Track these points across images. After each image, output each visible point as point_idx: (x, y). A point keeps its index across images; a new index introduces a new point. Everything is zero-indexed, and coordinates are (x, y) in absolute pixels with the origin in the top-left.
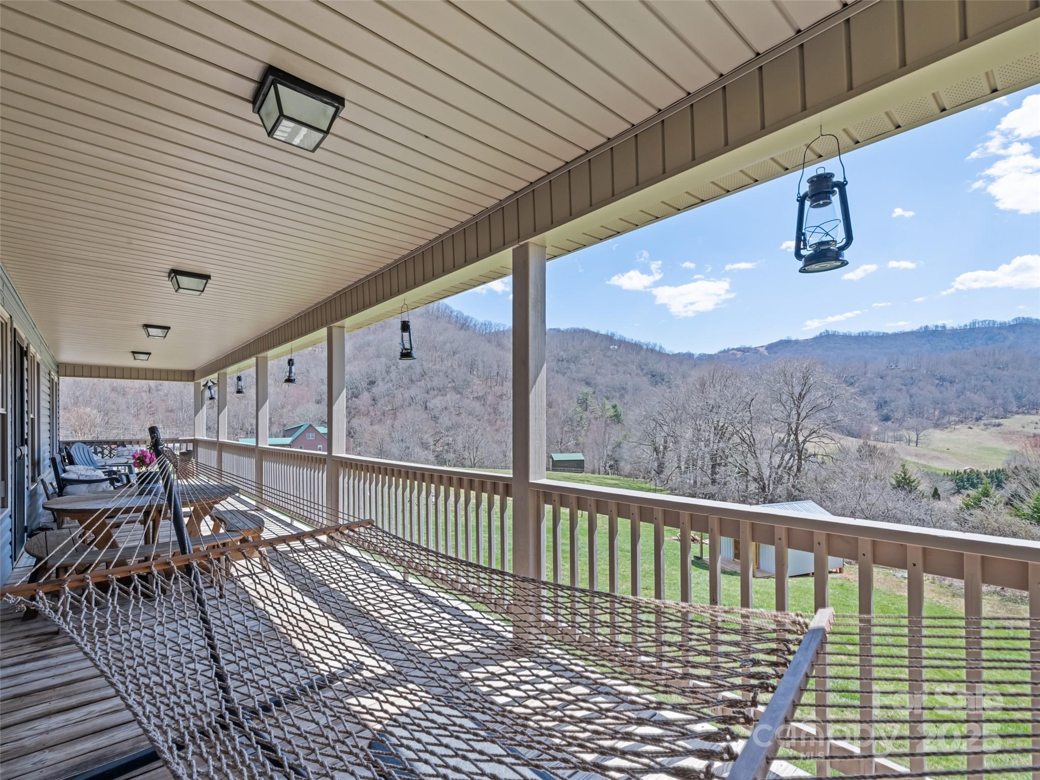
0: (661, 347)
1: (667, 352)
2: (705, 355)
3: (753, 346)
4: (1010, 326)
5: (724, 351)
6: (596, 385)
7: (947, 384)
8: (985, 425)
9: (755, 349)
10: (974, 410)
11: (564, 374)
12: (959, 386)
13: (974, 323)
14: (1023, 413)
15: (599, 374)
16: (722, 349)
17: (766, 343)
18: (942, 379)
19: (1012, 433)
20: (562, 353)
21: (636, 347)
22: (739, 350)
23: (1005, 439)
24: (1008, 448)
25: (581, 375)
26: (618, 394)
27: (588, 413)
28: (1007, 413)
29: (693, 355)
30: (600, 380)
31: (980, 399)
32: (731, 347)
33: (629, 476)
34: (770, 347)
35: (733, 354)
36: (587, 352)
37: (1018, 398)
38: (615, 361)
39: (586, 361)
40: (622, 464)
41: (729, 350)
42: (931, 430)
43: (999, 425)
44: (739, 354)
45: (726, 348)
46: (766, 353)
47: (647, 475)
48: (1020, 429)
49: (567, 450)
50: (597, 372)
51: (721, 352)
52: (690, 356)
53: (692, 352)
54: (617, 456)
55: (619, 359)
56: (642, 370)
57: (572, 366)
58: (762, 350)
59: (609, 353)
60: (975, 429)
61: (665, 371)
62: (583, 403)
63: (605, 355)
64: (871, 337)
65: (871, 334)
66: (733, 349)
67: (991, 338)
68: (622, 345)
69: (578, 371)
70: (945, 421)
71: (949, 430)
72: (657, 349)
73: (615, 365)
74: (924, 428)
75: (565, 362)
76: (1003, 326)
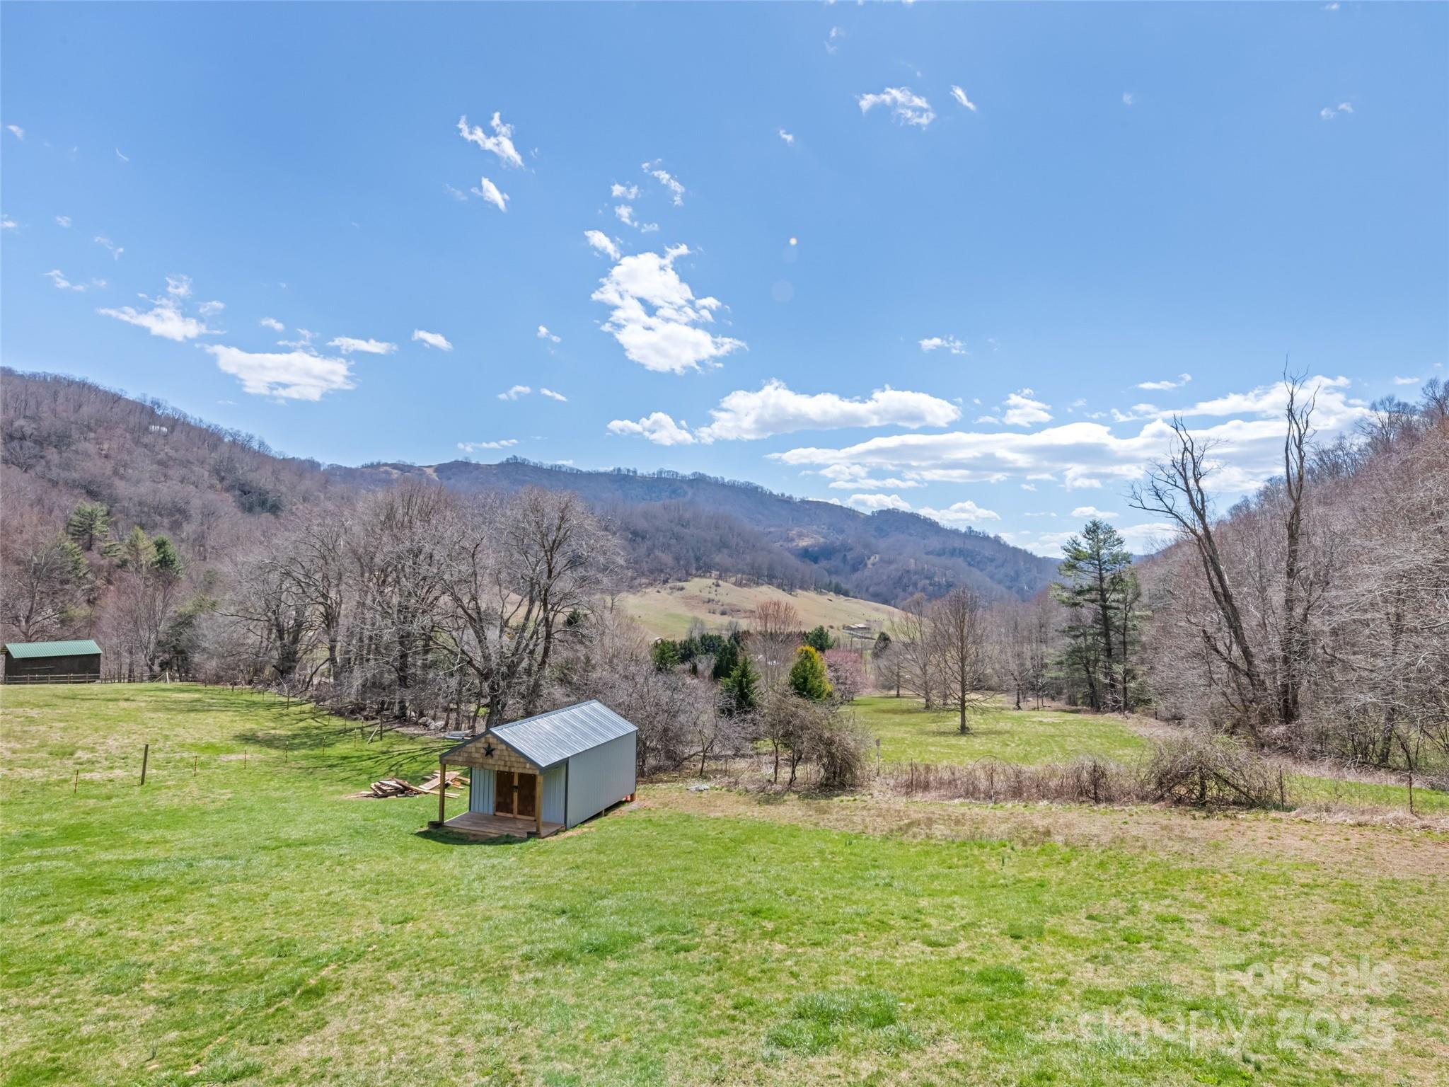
0: (261, 444)
1: (273, 453)
2: (339, 468)
3: (417, 465)
4: (690, 480)
5: (372, 466)
6: (113, 500)
7: (639, 539)
8: (671, 588)
9: (420, 468)
10: (662, 571)
11: (27, 468)
12: (649, 543)
13: (661, 472)
14: (700, 576)
15: (122, 478)
16: (368, 462)
17: (435, 463)
18: (635, 534)
19: (693, 598)
20: (21, 422)
21: (211, 438)
22: (395, 466)
23: (687, 605)
24: (690, 614)
25: (76, 475)
26: (166, 521)
27: (95, 555)
28: (688, 576)
29: (319, 465)
30: (121, 487)
31: (667, 558)
32: (383, 461)
33: (218, 680)
34: (440, 469)
35: (386, 472)
36: (90, 429)
37: (697, 559)
38: (161, 456)
39: (91, 448)
40: (197, 658)
41: (379, 465)
42: (624, 594)
43: (682, 589)
44: (395, 474)
45: (375, 461)
46: (434, 476)
47: (255, 676)
48: (698, 593)
49: (43, 634)
50: (116, 473)
51: (367, 467)
52: (313, 465)
53: (318, 459)
54: (184, 642)
55: (172, 453)
56: (222, 479)
57: (52, 454)
58: (429, 471)
59: (147, 439)
60: (664, 593)
61: (269, 487)
62: (83, 533)
63: (137, 442)
64: (565, 473)
65: (564, 469)
66: (386, 465)
67: (674, 492)
68: (178, 429)
69: (66, 466)
70: (637, 582)
71: (640, 594)
72: (255, 446)
73: (160, 463)
74: (619, 592)
75: (28, 443)
76: (684, 480)
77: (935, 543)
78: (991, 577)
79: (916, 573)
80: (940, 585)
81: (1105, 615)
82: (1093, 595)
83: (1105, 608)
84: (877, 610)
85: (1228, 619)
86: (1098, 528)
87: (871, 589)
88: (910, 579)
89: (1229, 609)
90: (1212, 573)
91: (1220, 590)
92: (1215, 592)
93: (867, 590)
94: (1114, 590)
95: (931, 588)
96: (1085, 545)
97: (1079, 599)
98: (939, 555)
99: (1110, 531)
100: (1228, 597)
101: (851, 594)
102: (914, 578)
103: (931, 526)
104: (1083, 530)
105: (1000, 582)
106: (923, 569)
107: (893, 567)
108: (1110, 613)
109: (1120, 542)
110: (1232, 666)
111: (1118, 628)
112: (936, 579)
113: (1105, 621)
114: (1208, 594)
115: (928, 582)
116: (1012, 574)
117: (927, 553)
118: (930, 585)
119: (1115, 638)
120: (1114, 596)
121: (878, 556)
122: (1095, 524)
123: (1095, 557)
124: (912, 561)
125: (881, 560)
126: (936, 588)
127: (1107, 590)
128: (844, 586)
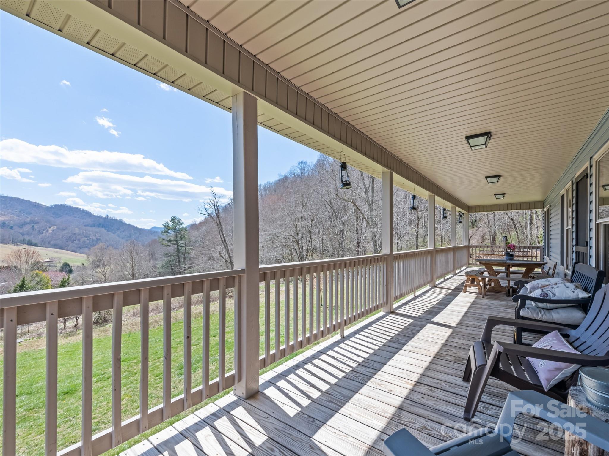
77: (89, 220)
78: (119, 236)
79: (79, 235)
80: (93, 240)
81: (178, 249)
82: (174, 242)
83: (178, 246)
84: (57, 252)
85: (225, 247)
86: (175, 219)
87: (52, 243)
88: (76, 237)
89: (226, 245)
90: (221, 234)
91: (223, 239)
92: (222, 240)
93: (49, 243)
94: (181, 240)
95: (88, 241)
96: (171, 224)
97: (169, 244)
98: (91, 226)
99: (179, 220)
100: (225, 241)
101: (39, 245)
102: (78, 237)
103: (88, 214)
104: (170, 220)
105: (122, 238)
106: (83, 233)
107: (66, 232)
108: (180, 248)
109: (182, 224)
110: (226, 261)
111: (182, 253)
112: (91, 237)
113: (178, 251)
114: (220, 240)
115: (86, 238)
116: (128, 235)
117: (85, 226)
118: (88, 240)
119: (182, 256)
120: (182, 242)
121: (55, 227)
122: (174, 217)
123: (174, 229)
124: (77, 229)
125: (58, 228)
126: (91, 241)
127: (179, 241)
128: (34, 241)
